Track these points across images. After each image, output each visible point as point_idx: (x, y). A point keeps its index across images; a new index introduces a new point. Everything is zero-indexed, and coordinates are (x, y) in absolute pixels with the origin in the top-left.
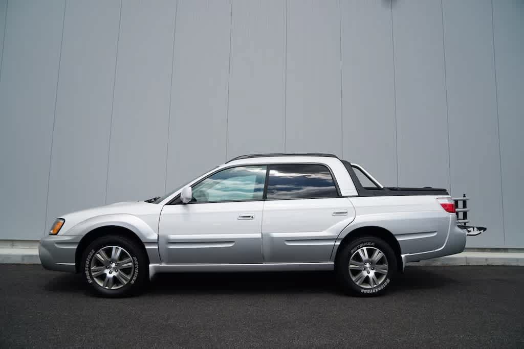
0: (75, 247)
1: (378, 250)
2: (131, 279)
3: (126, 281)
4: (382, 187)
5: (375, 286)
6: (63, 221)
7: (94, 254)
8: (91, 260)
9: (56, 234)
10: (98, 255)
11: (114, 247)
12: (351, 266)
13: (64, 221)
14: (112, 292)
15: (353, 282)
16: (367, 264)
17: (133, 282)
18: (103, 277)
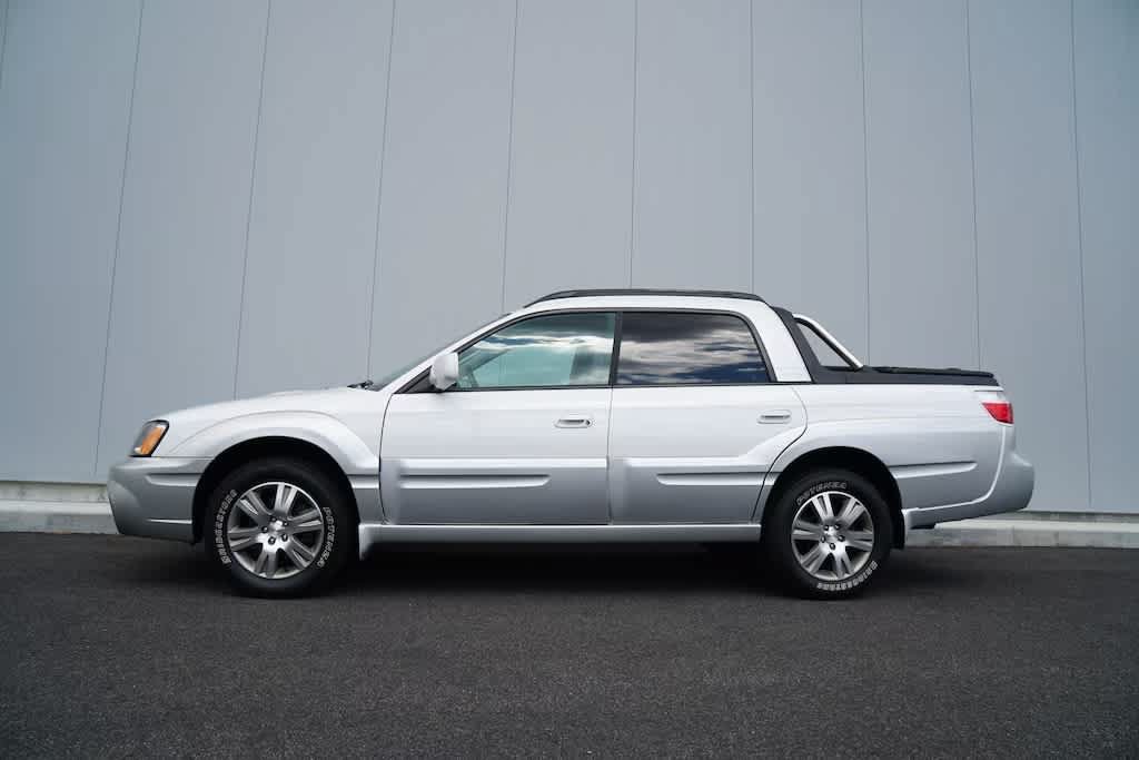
0: (193, 484)
1: (853, 500)
2: (318, 558)
3: (307, 560)
4: (860, 365)
5: (847, 576)
6: (163, 427)
7: (235, 500)
8: (228, 512)
9: (149, 455)
10: (245, 502)
11: (281, 485)
12: (796, 532)
13: (168, 427)
14: (274, 585)
15: (800, 566)
16: (831, 528)
17: (322, 562)
18: (254, 551)
